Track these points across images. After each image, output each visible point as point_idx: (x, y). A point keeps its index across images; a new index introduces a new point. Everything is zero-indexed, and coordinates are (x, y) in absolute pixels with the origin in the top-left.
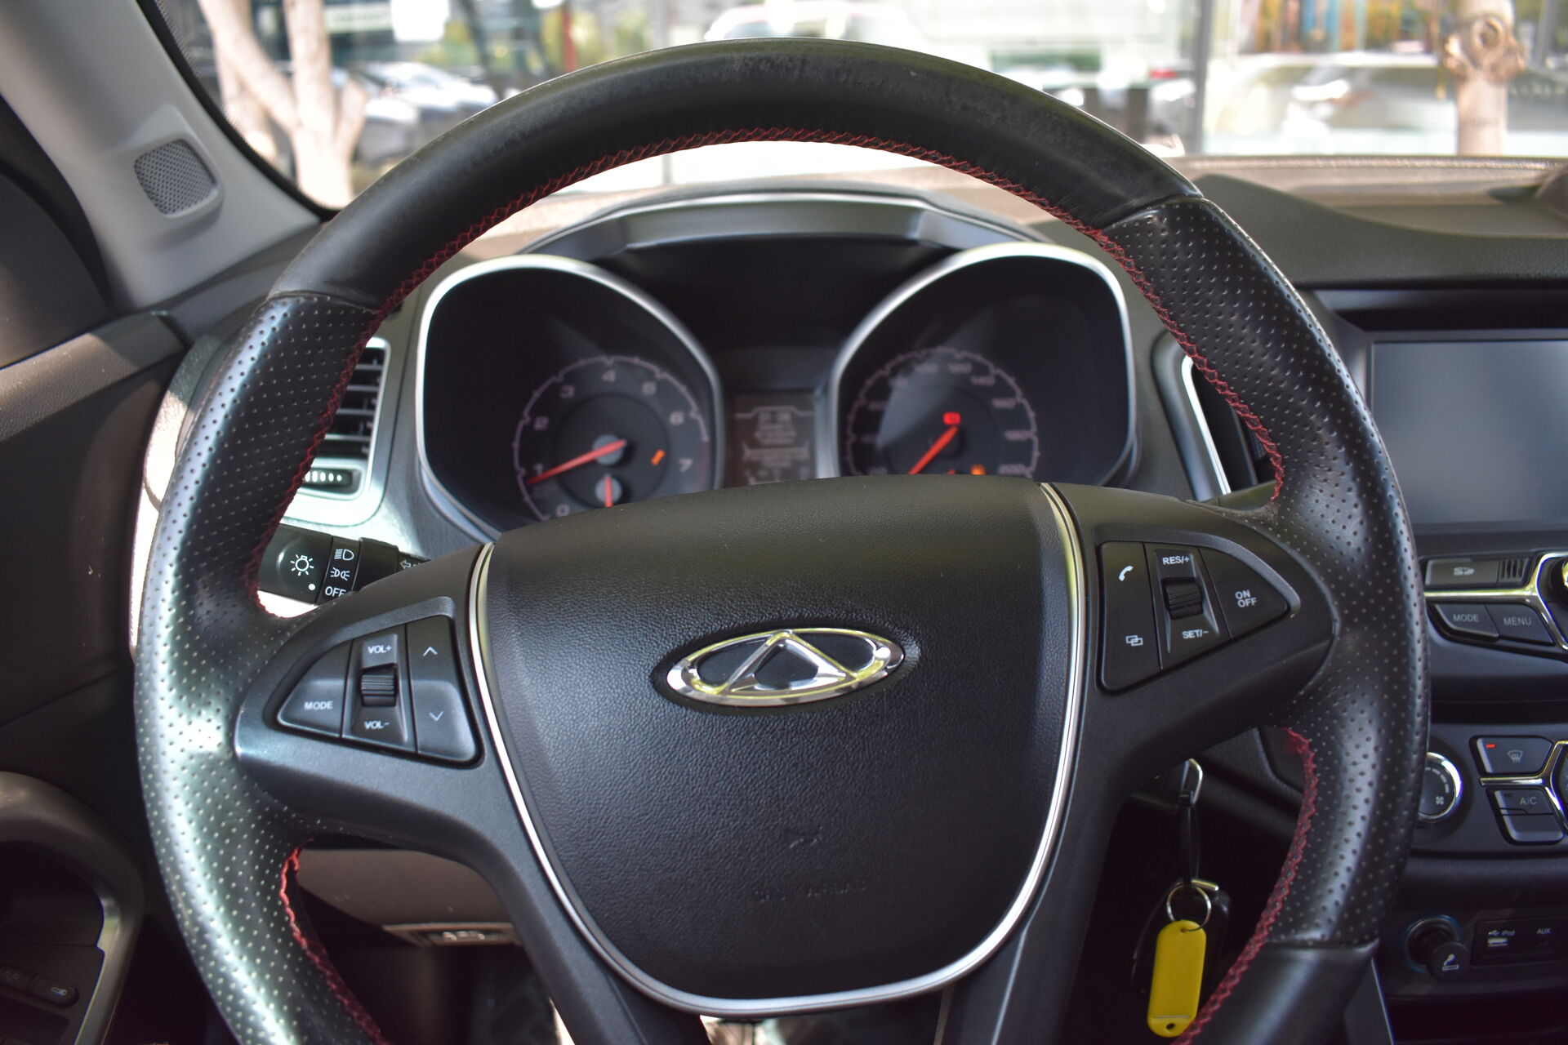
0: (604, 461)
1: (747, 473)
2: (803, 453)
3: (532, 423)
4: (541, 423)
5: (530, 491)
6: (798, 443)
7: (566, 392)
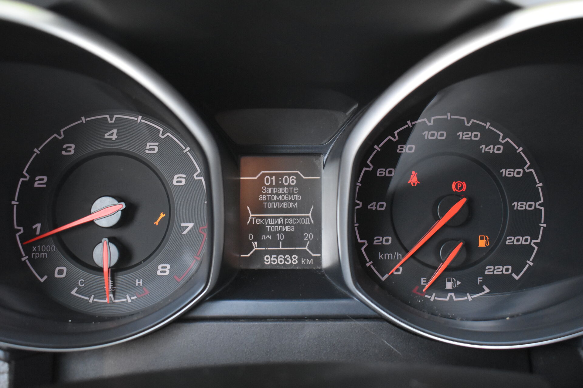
0: (104, 223)
1: (251, 236)
2: (308, 218)
3: (32, 180)
4: (41, 181)
5: (28, 252)
6: (303, 208)
7: (66, 150)
